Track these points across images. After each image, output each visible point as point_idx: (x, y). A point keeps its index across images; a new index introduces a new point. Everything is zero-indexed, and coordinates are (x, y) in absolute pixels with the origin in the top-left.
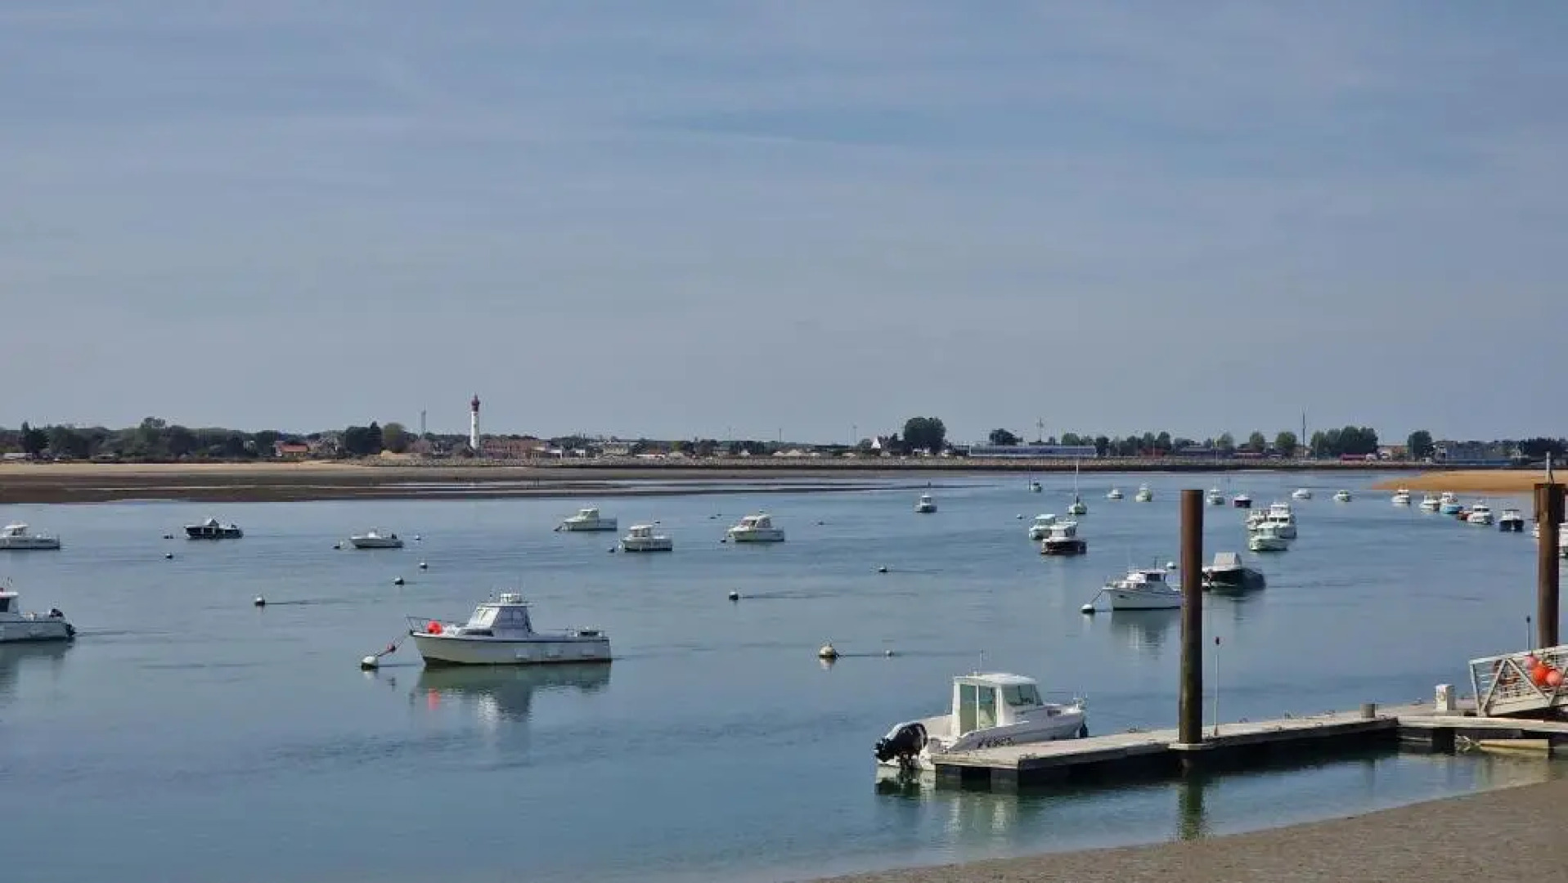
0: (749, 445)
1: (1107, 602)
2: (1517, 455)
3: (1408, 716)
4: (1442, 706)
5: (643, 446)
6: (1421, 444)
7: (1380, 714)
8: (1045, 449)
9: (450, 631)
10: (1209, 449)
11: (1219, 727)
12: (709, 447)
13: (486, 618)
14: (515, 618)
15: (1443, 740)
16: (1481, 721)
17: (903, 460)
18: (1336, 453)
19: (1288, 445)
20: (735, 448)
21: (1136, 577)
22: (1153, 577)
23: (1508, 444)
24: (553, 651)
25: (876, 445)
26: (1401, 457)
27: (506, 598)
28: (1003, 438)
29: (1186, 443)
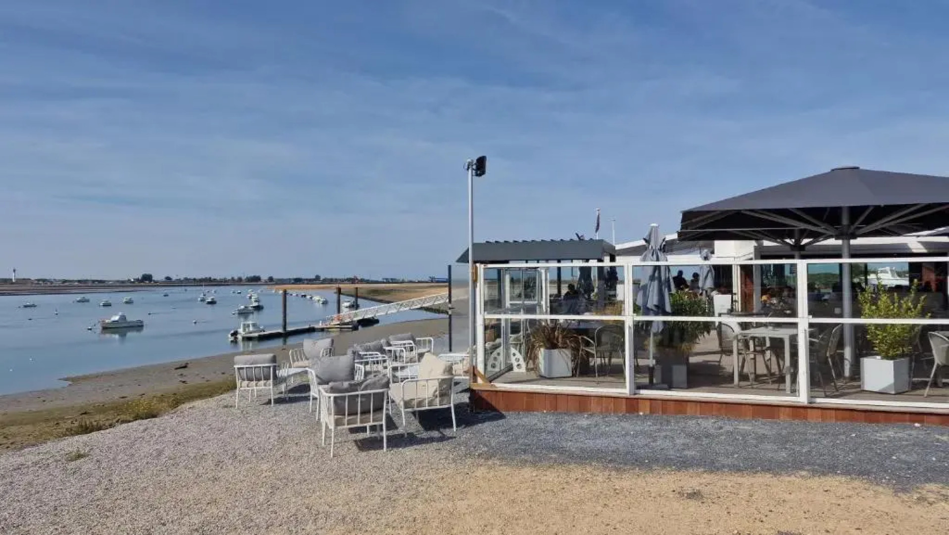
0: (97, 281)
1: (237, 312)
2: (293, 281)
3: (316, 326)
4: (320, 325)
5: (65, 281)
6: (271, 279)
7: (312, 326)
8: (179, 281)
9: (107, 321)
10: (221, 281)
11: (289, 329)
12: (86, 281)
13: (116, 318)
14: (123, 318)
15: (322, 330)
16: (328, 326)
17: (142, 284)
18: (252, 281)
19: (240, 280)
20: (94, 281)
21: (242, 307)
22: (246, 307)
23: (290, 279)
24: (131, 324)
25: (132, 280)
26: (266, 282)
27: (120, 314)
28: (168, 278)
29: (215, 279)
